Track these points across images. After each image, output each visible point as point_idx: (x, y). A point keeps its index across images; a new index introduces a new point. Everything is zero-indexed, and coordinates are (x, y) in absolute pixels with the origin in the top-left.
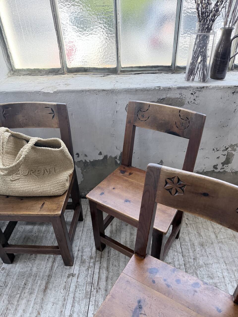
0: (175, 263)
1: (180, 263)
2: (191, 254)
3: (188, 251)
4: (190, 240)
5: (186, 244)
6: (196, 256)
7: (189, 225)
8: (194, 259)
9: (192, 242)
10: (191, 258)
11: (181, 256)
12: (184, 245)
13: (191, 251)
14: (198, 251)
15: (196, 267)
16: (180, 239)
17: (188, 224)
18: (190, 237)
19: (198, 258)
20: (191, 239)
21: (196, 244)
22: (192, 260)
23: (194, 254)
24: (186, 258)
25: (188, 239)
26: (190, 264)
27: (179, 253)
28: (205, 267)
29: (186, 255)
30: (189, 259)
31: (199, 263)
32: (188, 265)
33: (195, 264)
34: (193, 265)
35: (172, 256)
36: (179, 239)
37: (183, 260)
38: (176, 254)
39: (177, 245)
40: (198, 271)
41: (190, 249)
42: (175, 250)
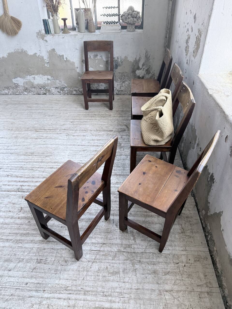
0: (136, 245)
1: (135, 249)
2: (145, 260)
3: (147, 258)
4: (159, 262)
5: (154, 258)
6: (143, 264)
7: (176, 265)
8: (140, 261)
9: (157, 263)
10: (140, 258)
11: (142, 251)
12: (153, 256)
13: (147, 260)
14: (148, 267)
15: (133, 261)
16: (159, 254)
17: (178, 264)
18: (163, 263)
19: (141, 265)
20: (160, 264)
21: (155, 267)
22: (139, 259)
23: (144, 262)
24: (141, 255)
25: (160, 261)
26: (135, 257)
27: (145, 250)
28: (133, 269)
29: (143, 256)
30: (140, 257)
31: (137, 264)
32: (134, 255)
33: (135, 261)
34: (134, 259)
35: (142, 244)
36: (159, 252)
37: (139, 252)
38: (144, 247)
39: (153, 250)
40: (129, 262)
41: (149, 260)
42: (148, 247)
